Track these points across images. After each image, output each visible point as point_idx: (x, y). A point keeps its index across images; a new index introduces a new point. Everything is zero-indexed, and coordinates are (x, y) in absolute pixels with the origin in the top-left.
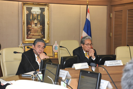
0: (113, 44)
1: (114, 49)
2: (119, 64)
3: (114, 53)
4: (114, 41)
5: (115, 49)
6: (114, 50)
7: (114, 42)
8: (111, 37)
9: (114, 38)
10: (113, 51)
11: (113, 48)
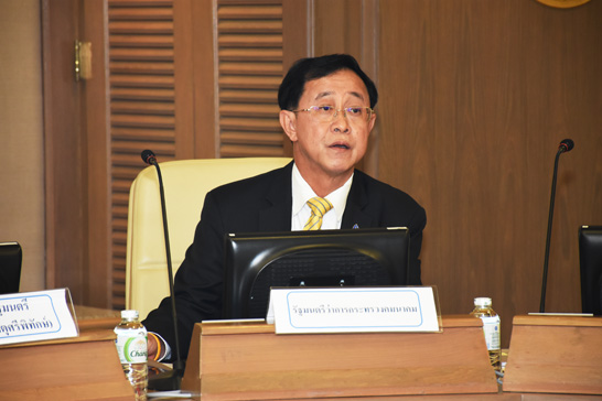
0: (109, 145)
1: (115, 191)
2: (38, 325)
3: (115, 230)
4: (109, 118)
5: (120, 197)
6: (116, 204)
7: (115, 126)
8: (83, 81)
9: (108, 92)
10: (110, 210)
11: (110, 183)
